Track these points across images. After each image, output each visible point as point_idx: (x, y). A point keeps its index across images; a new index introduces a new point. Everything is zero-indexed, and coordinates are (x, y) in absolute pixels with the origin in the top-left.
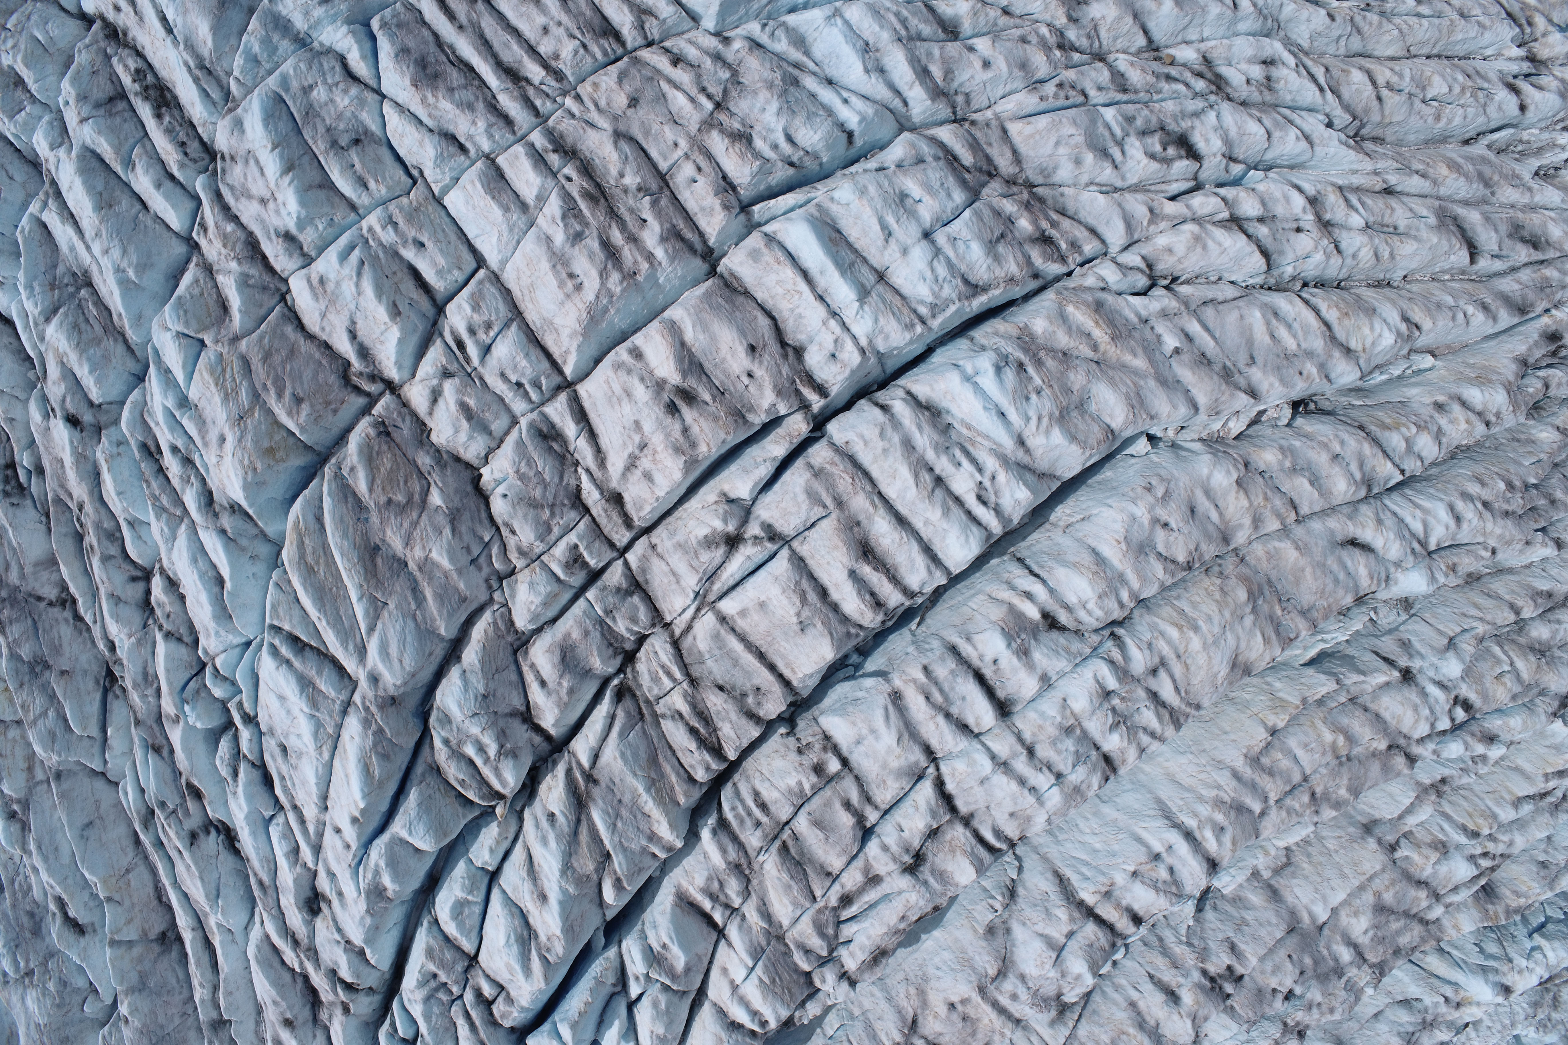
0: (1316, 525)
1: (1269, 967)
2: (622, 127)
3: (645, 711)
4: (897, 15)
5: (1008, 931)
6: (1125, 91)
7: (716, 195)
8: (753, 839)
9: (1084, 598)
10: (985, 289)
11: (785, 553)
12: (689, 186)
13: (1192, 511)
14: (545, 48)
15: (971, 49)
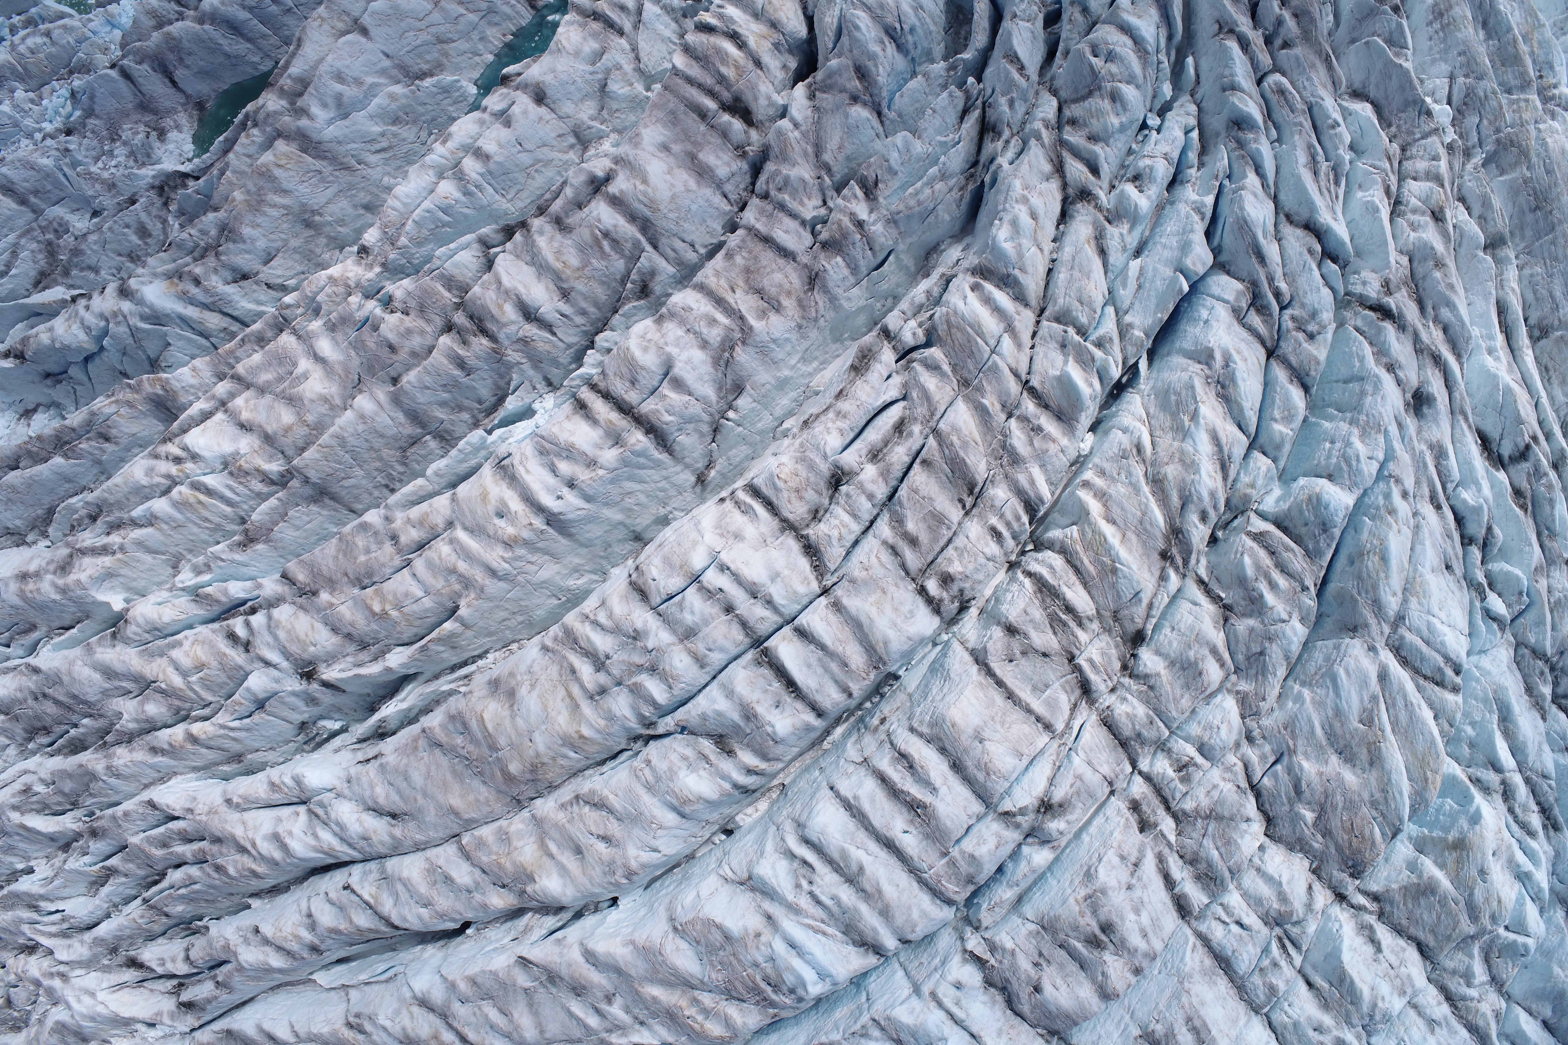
3: (1111, 622)
8: (1001, 493)
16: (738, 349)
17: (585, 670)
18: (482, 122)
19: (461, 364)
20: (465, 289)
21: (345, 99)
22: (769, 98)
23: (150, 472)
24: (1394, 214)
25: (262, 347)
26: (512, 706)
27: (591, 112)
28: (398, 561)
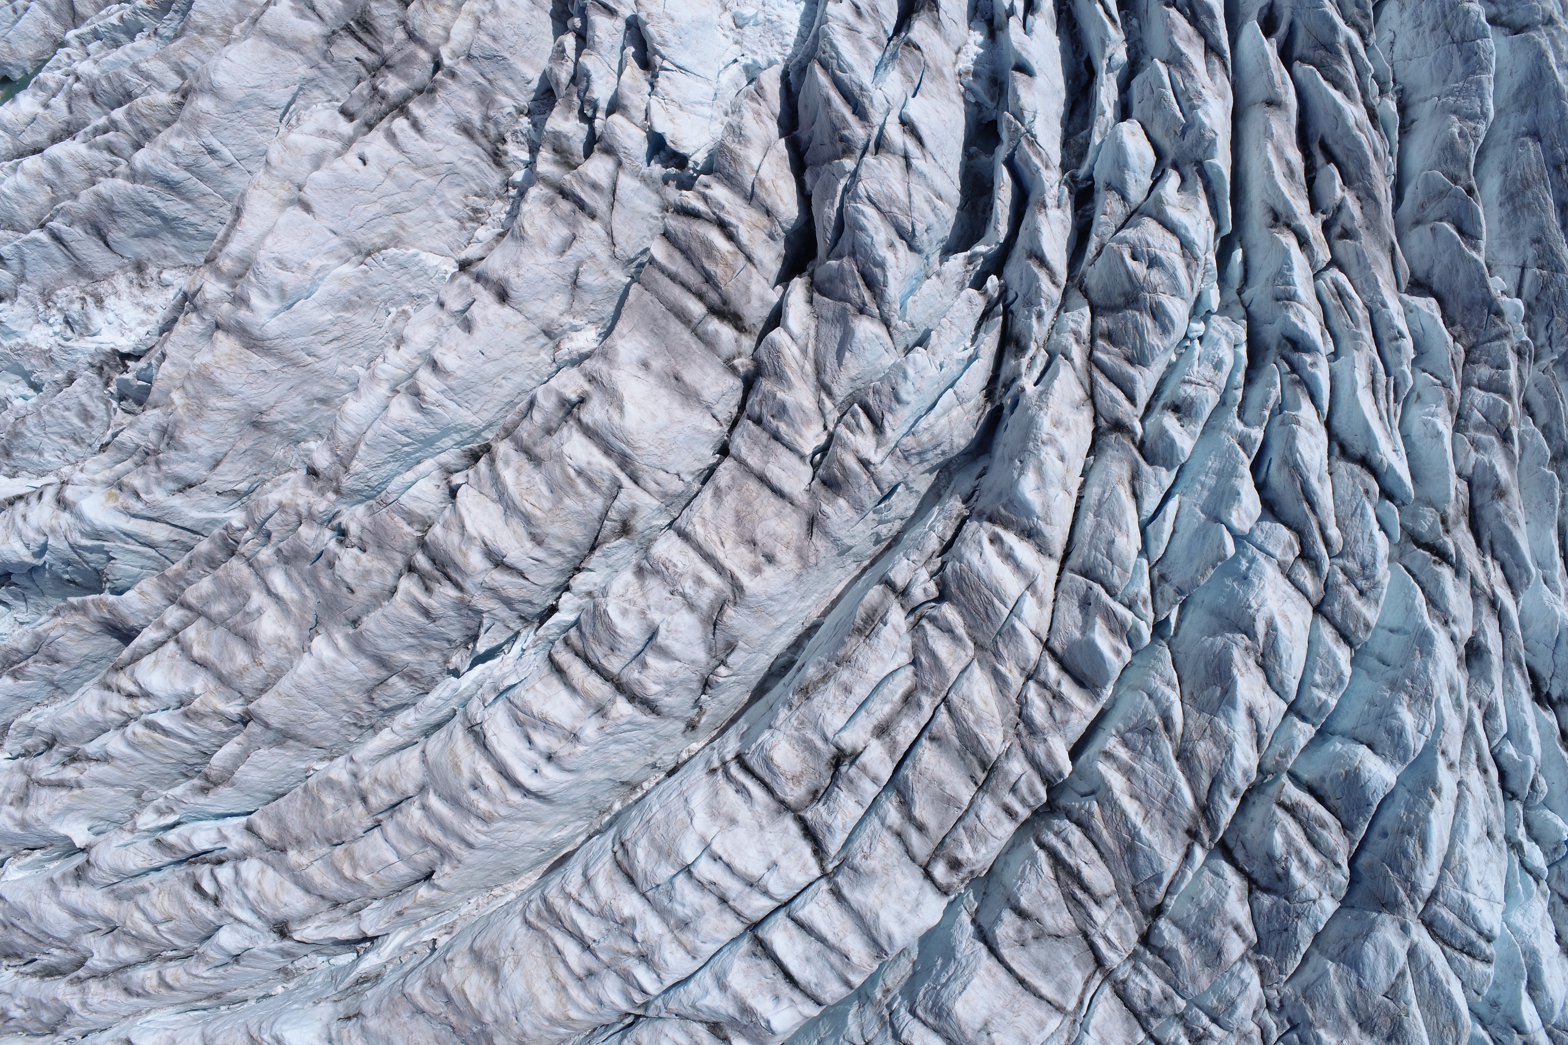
3: (1131, 896)
8: (1017, 767)
16: (730, 611)
17: (571, 950)
18: (440, 325)
19: (426, 612)
20: (426, 525)
21: (288, 289)
22: (762, 299)
23: (103, 704)
24: (1457, 429)
25: (215, 568)
26: (496, 982)
27: (563, 308)
28: (369, 823)
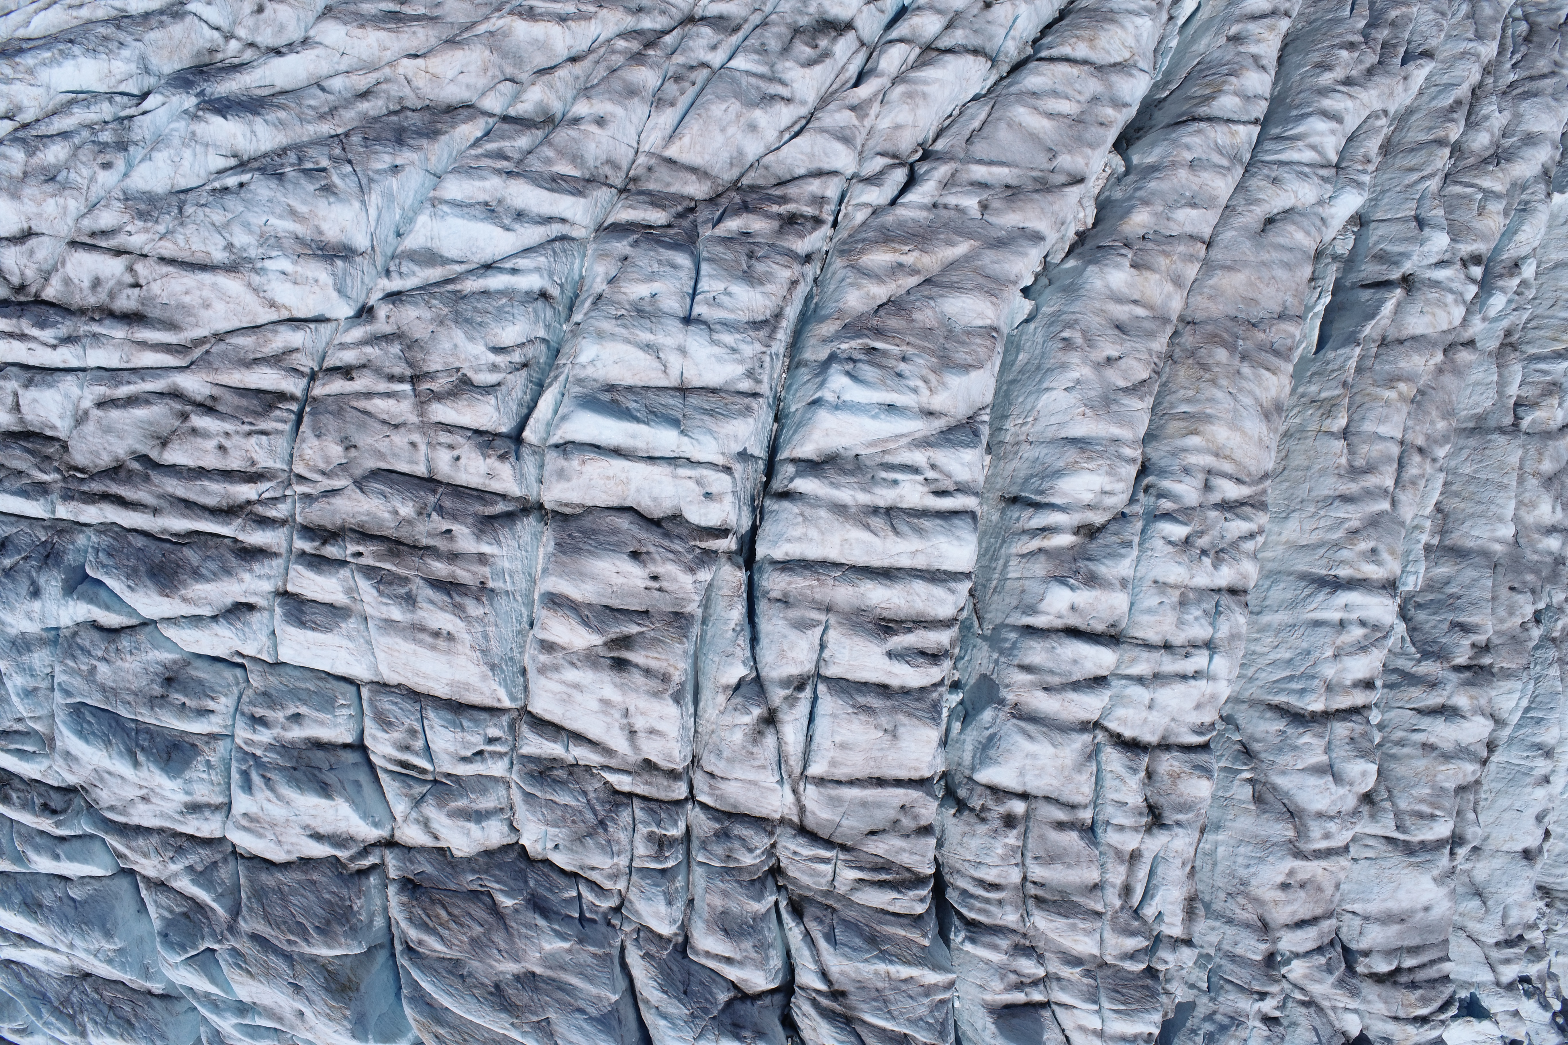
0: (1228, 235)
1: (1502, 612)
2: (358, 472)
4: (488, 155)
5: (1275, 788)
6: (736, 29)
7: (486, 456)
9: (1097, 488)
10: (778, 315)
11: (822, 688)
12: (458, 468)
13: (1117, 327)
14: (235, 463)
15: (576, 121)
